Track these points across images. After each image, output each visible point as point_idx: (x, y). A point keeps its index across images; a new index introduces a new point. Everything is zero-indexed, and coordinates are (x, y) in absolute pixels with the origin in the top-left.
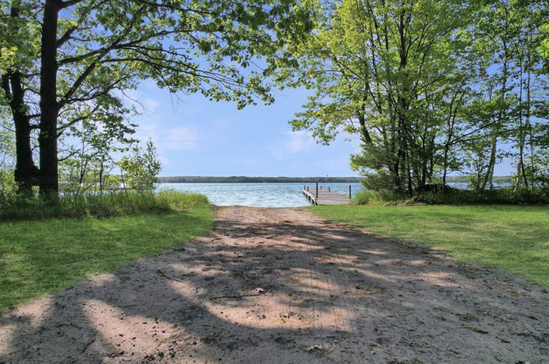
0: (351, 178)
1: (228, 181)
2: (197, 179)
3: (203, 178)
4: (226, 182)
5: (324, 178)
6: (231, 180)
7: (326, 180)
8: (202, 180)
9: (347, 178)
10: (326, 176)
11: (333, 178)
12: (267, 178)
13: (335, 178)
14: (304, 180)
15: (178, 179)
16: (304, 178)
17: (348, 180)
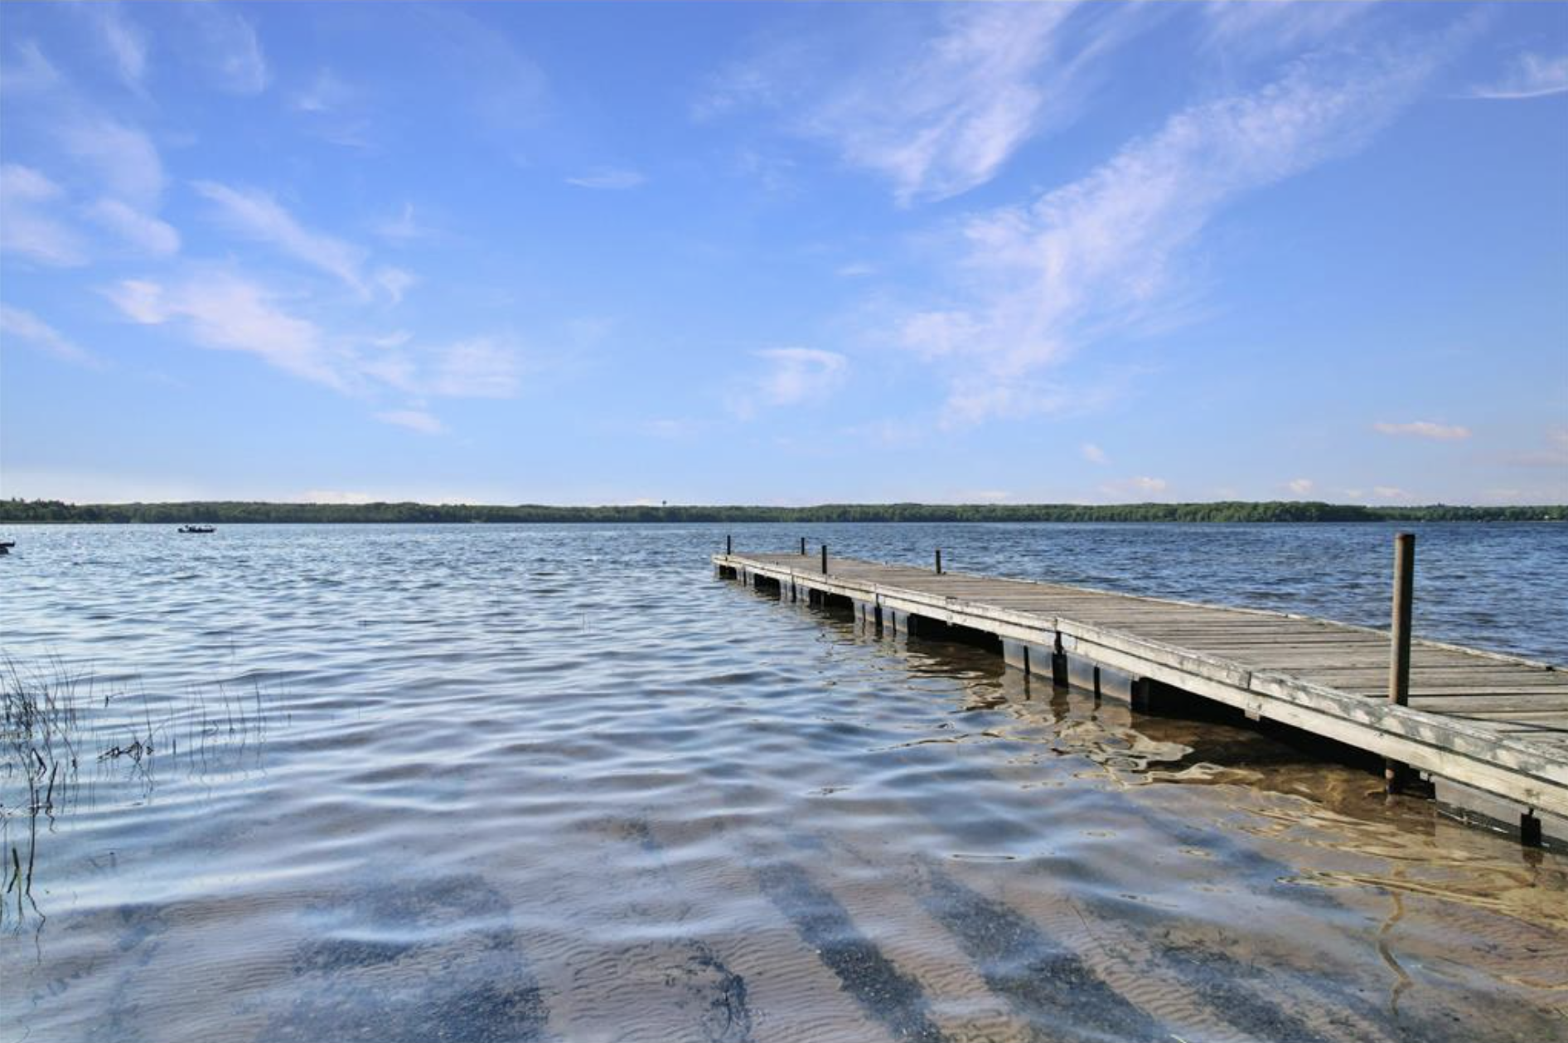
0: (731, 508)
1: (359, 515)
2: (256, 511)
3: (277, 507)
4: (354, 520)
5: (657, 509)
6: (372, 515)
7: (661, 514)
8: (273, 515)
9: (719, 509)
10: (660, 505)
11: (679, 509)
12: (483, 508)
13: (686, 509)
14: (599, 515)
15: (190, 510)
16: (598, 510)
17: (724, 514)
